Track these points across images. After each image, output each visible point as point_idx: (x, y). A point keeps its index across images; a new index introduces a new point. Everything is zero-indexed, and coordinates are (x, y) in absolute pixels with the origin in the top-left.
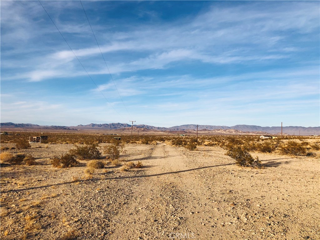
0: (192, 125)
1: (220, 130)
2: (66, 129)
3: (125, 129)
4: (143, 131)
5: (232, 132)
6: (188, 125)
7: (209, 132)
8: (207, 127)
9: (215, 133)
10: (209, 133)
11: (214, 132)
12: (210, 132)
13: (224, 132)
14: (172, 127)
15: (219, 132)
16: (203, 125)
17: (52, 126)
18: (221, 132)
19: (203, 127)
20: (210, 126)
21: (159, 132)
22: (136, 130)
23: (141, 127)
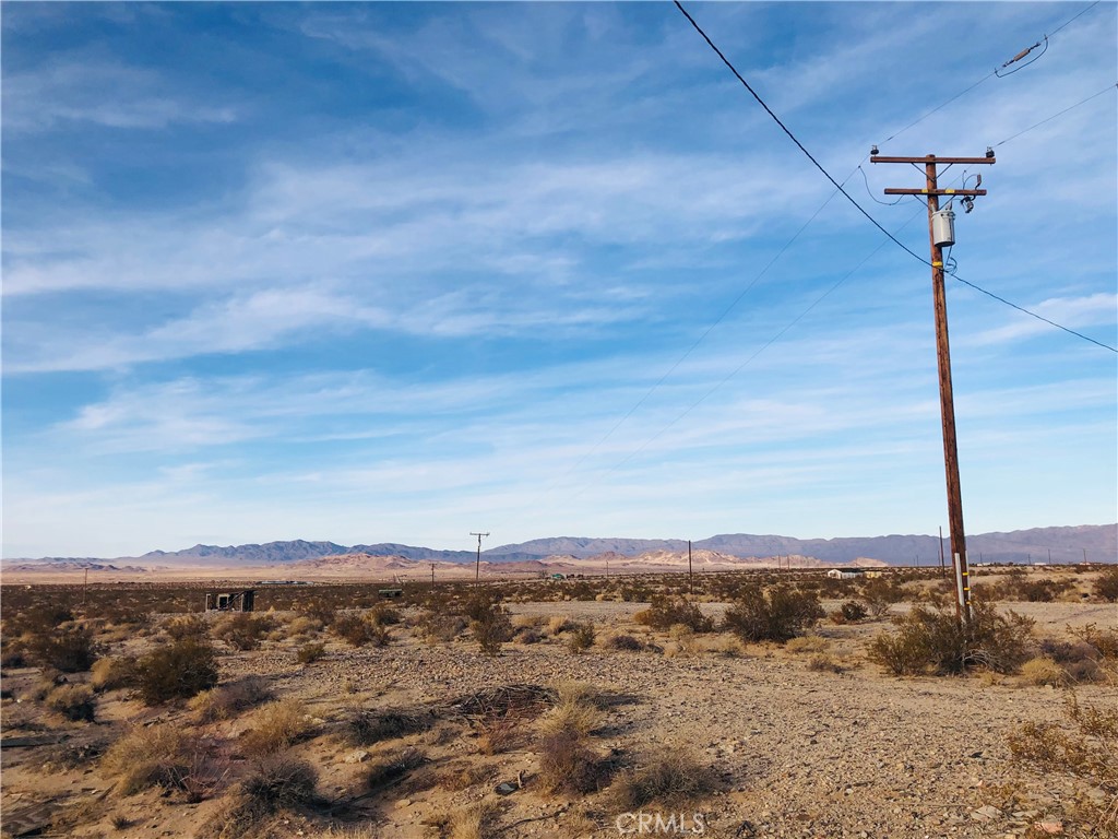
0: (566, 542)
1: (661, 553)
2: (101, 567)
3: (324, 561)
4: (392, 566)
5: (702, 560)
6: (549, 539)
7: (625, 562)
8: (618, 545)
9: (646, 566)
10: (624, 565)
11: (641, 560)
12: (628, 562)
13: (677, 563)
14: (496, 549)
15: (658, 560)
16: (601, 537)
17: (44, 560)
18: (666, 562)
19: (603, 545)
20: (627, 540)
21: (449, 567)
22: (364, 563)
23: (382, 554)
